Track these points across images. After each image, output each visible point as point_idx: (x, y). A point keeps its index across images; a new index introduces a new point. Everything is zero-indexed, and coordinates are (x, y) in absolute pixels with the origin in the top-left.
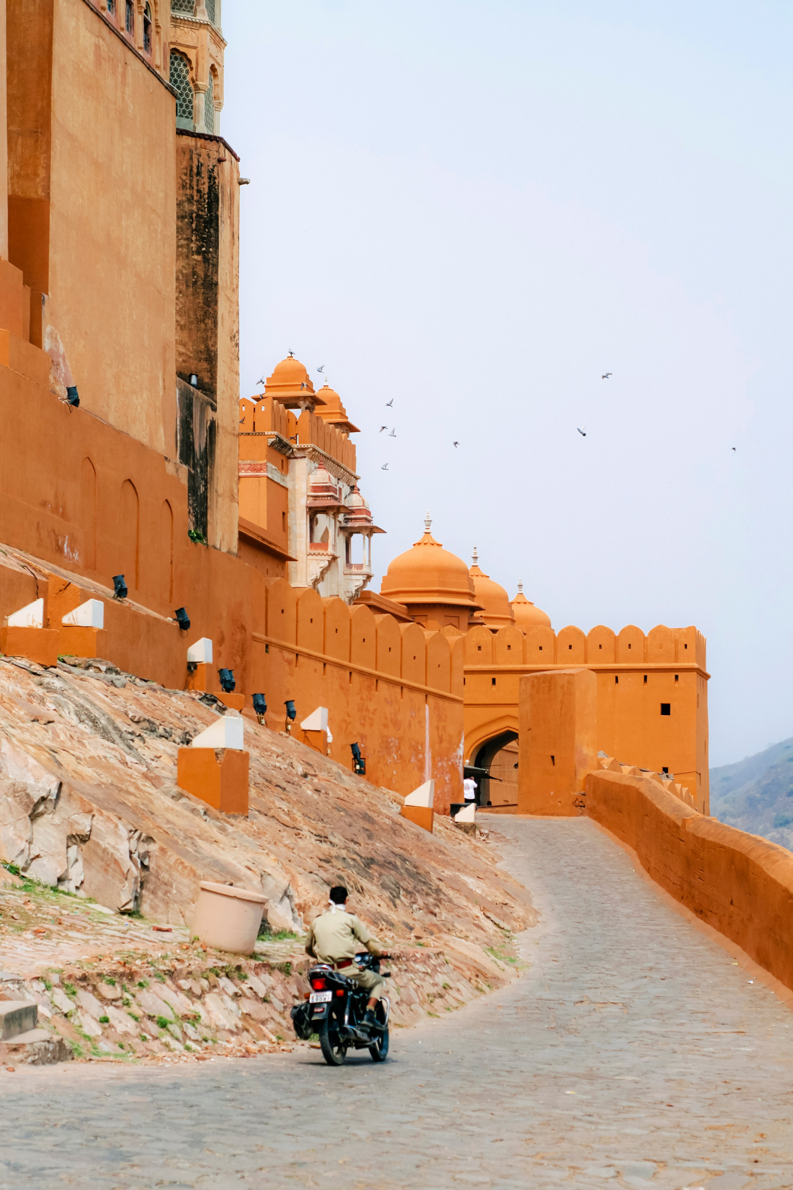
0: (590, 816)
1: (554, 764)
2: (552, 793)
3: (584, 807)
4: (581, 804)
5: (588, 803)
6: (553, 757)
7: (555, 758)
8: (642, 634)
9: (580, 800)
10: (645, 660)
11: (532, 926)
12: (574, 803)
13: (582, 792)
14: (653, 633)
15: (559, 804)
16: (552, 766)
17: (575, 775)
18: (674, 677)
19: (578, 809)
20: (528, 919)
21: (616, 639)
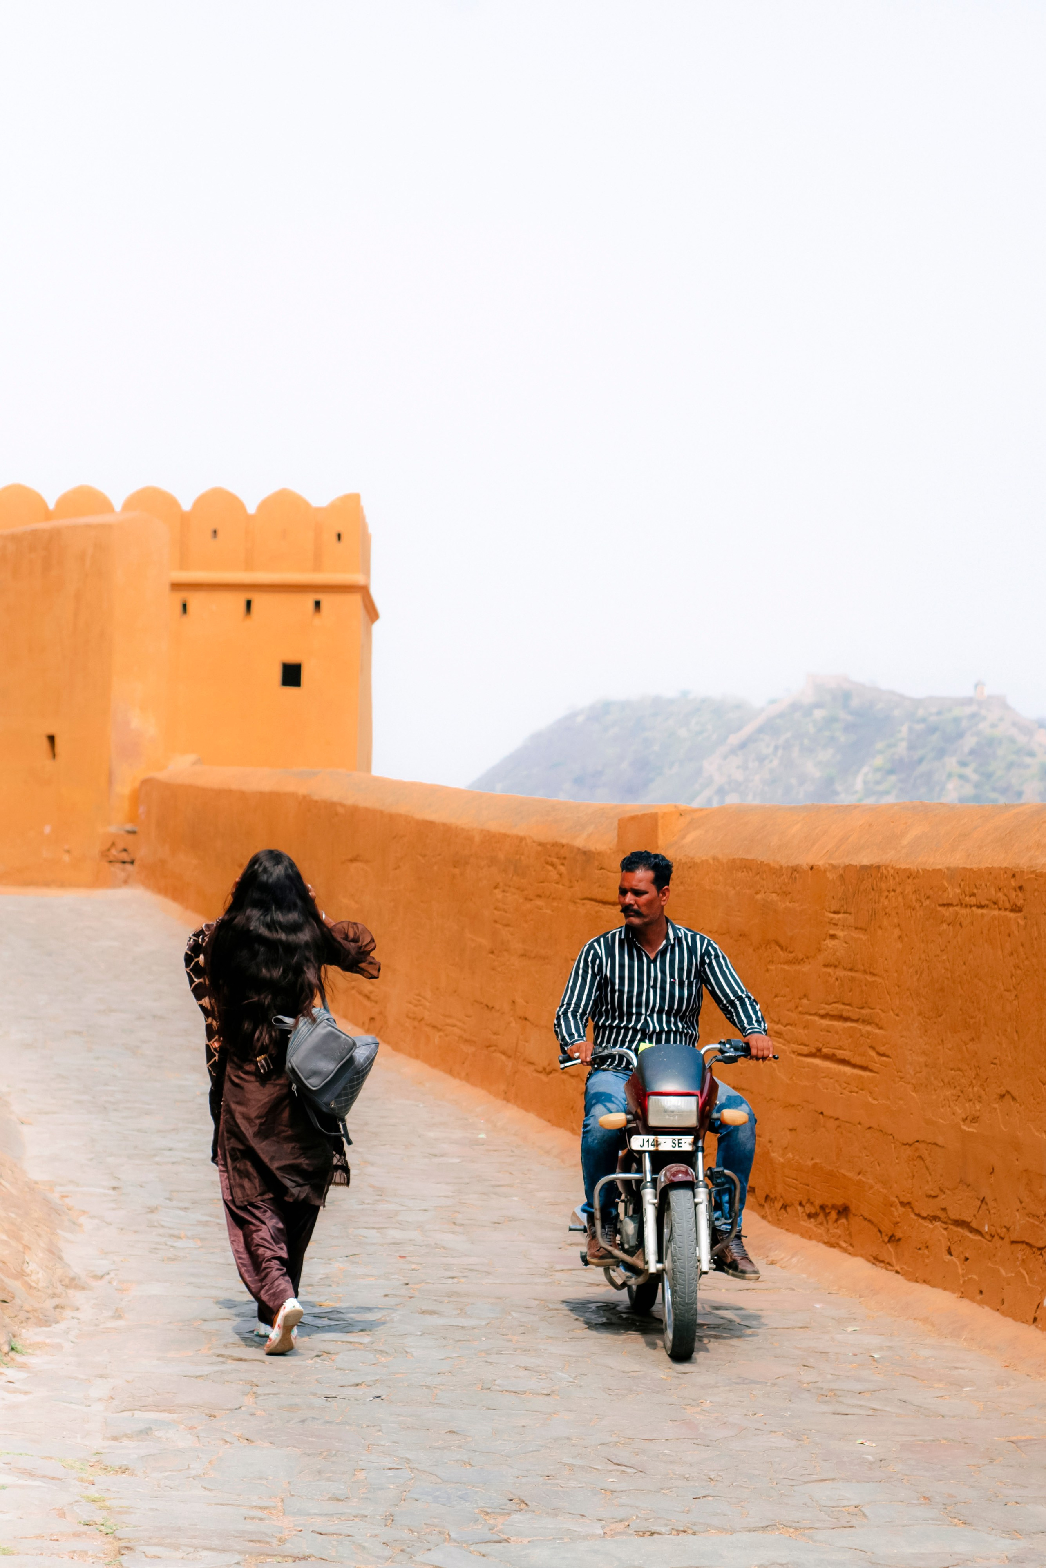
0: (147, 886)
1: (54, 755)
2: (47, 829)
3: (132, 862)
4: (125, 856)
5: (142, 853)
6: (51, 739)
7: (57, 741)
8: (241, 506)
9: (121, 846)
10: (249, 566)
11: (45, 1321)
12: (105, 854)
13: (129, 827)
14: (265, 505)
15: (66, 858)
16: (48, 763)
17: (110, 782)
18: (311, 605)
19: (117, 868)
20: (21, 1274)
21: (185, 519)
